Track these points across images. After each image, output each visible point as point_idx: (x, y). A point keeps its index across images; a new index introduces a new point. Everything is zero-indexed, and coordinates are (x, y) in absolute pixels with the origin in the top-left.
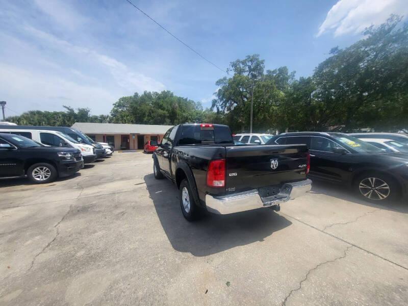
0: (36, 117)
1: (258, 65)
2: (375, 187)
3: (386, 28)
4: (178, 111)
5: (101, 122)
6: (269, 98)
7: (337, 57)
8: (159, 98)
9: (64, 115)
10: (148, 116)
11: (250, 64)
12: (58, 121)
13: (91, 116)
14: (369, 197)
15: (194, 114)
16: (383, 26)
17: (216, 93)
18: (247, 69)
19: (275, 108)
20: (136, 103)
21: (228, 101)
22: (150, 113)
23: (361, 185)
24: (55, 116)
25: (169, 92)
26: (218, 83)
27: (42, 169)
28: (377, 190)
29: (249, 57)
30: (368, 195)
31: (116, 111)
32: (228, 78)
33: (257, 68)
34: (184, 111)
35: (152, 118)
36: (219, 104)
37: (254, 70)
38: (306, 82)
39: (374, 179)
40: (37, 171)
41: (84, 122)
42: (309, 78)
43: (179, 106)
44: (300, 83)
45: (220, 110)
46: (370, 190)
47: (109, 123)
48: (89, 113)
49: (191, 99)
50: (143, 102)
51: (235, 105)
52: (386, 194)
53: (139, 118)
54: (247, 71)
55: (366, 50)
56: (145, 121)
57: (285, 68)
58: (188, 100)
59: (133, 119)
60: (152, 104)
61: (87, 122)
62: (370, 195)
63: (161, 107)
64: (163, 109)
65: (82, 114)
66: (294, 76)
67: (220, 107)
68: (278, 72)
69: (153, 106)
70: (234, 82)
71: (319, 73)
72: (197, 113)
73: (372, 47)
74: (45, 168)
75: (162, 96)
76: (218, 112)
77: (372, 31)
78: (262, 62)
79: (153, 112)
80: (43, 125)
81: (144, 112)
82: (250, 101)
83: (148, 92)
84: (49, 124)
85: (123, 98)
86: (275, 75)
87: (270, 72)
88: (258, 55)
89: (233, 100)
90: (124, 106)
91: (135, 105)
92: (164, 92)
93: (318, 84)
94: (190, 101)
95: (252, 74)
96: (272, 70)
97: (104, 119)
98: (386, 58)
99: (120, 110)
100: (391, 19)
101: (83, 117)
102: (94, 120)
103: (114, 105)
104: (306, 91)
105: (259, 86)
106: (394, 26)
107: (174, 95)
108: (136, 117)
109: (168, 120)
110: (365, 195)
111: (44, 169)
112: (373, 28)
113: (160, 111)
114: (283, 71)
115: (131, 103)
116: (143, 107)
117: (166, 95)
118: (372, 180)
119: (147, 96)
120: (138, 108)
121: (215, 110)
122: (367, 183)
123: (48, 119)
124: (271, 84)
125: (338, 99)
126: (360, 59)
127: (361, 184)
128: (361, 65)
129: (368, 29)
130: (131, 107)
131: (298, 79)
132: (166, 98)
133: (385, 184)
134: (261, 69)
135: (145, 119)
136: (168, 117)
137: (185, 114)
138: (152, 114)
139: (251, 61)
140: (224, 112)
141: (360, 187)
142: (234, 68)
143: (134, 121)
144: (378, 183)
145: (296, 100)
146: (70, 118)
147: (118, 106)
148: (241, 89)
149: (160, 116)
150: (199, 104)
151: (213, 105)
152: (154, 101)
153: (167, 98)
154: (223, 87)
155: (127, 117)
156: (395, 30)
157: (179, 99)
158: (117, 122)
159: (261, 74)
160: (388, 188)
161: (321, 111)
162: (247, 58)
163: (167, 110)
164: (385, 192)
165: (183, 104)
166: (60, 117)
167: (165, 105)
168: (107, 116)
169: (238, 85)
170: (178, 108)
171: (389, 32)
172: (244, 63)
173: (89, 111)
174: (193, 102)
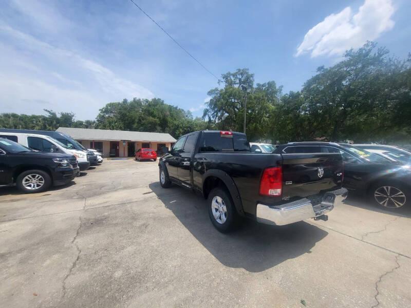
0: (11, 120)
1: (248, 78)
2: (390, 195)
3: (364, 52)
4: (169, 119)
5: (87, 127)
6: (261, 109)
7: (323, 75)
8: (150, 105)
9: (44, 119)
10: (138, 123)
11: (240, 77)
12: (38, 125)
13: (75, 121)
14: (385, 205)
15: (186, 122)
16: (361, 50)
17: (207, 103)
18: (238, 81)
19: (266, 119)
20: (126, 109)
21: (219, 111)
22: (140, 120)
23: (376, 194)
24: (34, 119)
25: (159, 99)
26: (210, 93)
27: (34, 177)
28: (392, 198)
29: (239, 70)
30: (384, 203)
31: (103, 117)
32: (219, 89)
33: (247, 81)
34: (175, 119)
35: (142, 125)
36: (211, 113)
37: (244, 83)
38: (294, 96)
39: (389, 187)
40: (28, 179)
41: (67, 127)
42: (298, 92)
43: (170, 113)
44: (290, 96)
45: (212, 119)
46: (385, 198)
47: (96, 128)
48: (73, 118)
49: (181, 108)
50: (132, 109)
51: (227, 115)
52: (402, 202)
53: (128, 125)
54: (237, 84)
55: (348, 70)
56: (135, 128)
57: (273, 82)
58: (178, 108)
59: (122, 125)
60: (142, 111)
61: (70, 127)
62: (386, 203)
63: (152, 114)
64: (154, 116)
65: (65, 119)
66: (281, 90)
67: (211, 116)
68: (267, 86)
69: (143, 113)
70: (226, 93)
71: (308, 88)
72: (188, 122)
73: (352, 67)
74: (37, 175)
75: (153, 103)
76: (210, 121)
77: (352, 54)
78: (252, 76)
79: (143, 120)
80: (19, 129)
81: (133, 118)
82: (242, 112)
83: (137, 99)
84: (26, 128)
85: (110, 104)
86: (264, 88)
87: (260, 85)
88: (248, 70)
89: (224, 110)
90: (111, 112)
91: (124, 112)
92: (154, 100)
93: (306, 98)
94: (179, 109)
95: (242, 86)
96: (262, 83)
97: (90, 124)
98: (365, 78)
99: (107, 115)
100: (367, 45)
101: (67, 121)
102: (79, 125)
103: (100, 110)
104: (295, 104)
105: (250, 98)
106: (370, 51)
107: (165, 103)
108: (124, 124)
109: (159, 128)
110: (381, 203)
111: (37, 177)
112: (353, 51)
113: (151, 118)
114: (271, 85)
115: (120, 109)
116: (133, 113)
117: (156, 103)
118: (387, 188)
119: (137, 103)
120: (127, 114)
121: (207, 119)
122: (383, 191)
123: (25, 123)
124: (263, 96)
125: (325, 113)
126: (343, 78)
127: (376, 192)
128: (344, 82)
129: (348, 52)
130: (120, 113)
131: (288, 93)
132: (156, 105)
133: (401, 192)
134: (251, 82)
135: (135, 126)
136: (160, 125)
137: (176, 123)
138: (142, 121)
139: (242, 74)
140: (215, 122)
141: (375, 195)
142: (224, 80)
143: (123, 128)
144: (393, 192)
145: (287, 112)
146: (52, 122)
147: (104, 112)
148: (233, 100)
149: (151, 123)
150: (189, 112)
151: (205, 114)
152: (145, 108)
153: (158, 106)
154: (215, 97)
155: (115, 123)
156: (372, 54)
157: (170, 108)
158: (104, 128)
159: (251, 87)
160: (404, 196)
161: (309, 123)
162: (237, 71)
163: (158, 118)
164: (401, 200)
165: (174, 112)
166: (40, 122)
167: (155, 113)
168: (93, 121)
169: (230, 96)
170: (169, 116)
171: (367, 56)
172: (234, 75)
173: (73, 116)
174: (183, 110)
